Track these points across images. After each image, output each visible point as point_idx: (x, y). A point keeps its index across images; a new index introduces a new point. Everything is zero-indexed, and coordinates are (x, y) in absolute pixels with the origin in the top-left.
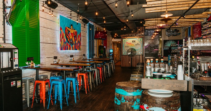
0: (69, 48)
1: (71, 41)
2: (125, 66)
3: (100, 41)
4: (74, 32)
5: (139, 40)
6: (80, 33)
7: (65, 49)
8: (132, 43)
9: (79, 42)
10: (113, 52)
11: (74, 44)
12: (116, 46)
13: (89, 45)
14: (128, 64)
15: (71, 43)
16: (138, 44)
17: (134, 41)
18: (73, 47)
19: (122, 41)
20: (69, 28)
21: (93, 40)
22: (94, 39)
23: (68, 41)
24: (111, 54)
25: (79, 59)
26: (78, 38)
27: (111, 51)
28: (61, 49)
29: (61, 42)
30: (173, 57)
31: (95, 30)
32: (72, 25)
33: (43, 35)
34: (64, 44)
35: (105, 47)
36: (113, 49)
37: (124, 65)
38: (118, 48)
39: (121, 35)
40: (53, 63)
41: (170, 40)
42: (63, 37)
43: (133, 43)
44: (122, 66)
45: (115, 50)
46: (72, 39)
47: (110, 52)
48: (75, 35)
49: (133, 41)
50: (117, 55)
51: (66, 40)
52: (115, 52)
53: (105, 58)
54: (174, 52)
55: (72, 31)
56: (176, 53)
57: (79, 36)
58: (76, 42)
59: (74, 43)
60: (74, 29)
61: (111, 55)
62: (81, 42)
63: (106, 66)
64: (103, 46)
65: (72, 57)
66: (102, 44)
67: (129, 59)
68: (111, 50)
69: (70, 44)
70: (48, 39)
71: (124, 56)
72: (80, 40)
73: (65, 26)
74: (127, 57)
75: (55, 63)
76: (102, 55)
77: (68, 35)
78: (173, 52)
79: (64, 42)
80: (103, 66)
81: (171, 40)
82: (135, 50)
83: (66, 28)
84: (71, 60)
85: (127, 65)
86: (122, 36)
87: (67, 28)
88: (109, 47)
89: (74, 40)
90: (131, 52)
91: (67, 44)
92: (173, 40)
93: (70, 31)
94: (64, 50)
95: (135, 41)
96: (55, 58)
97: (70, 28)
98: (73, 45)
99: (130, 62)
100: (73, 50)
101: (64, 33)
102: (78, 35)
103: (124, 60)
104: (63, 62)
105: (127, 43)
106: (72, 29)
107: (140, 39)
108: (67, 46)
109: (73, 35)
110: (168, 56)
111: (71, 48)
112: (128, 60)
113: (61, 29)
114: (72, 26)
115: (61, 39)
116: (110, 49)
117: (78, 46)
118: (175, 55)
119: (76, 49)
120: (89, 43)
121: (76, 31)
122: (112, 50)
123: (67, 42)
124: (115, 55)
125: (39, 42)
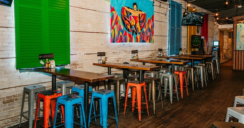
0: (129, 39)
1: (134, 29)
2: (240, 69)
3: (194, 29)
4: (141, 15)
6: (151, 16)
7: (121, 41)
9: (151, 31)
10: (219, 46)
11: (139, 33)
12: (226, 37)
13: (171, 35)
15: (133, 31)
18: (137, 38)
19: (235, 28)
20: (128, 8)
21: (179, 26)
22: (182, 25)
23: (127, 29)
24: (215, 48)
25: (151, 55)
26: (148, 23)
27: (216, 44)
28: (113, 41)
29: (113, 30)
31: (183, 11)
32: (135, 4)
33: (78, 19)
34: (119, 34)
35: (203, 37)
36: (219, 41)
37: (238, 68)
38: (230, 39)
39: (233, 18)
40: (97, 62)
42: (116, 23)
44: (234, 68)
45: (224, 41)
46: (135, 26)
47: (213, 46)
48: (142, 19)
50: (227, 50)
51: (122, 27)
52: (224, 46)
53: (202, 55)
55: (135, 13)
57: (149, 21)
58: (144, 30)
59: (140, 31)
60: (140, 11)
61: (215, 50)
62: (155, 31)
63: (195, 69)
64: (200, 36)
65: (135, 53)
66: (198, 32)
68: (215, 42)
69: (131, 33)
70: (89, 25)
72: (153, 27)
73: (121, 5)
75: (100, 62)
76: (197, 50)
77: (128, 19)
79: (120, 30)
80: (190, 69)
83: (123, 9)
84: (133, 58)
86: (235, 19)
87: (127, 9)
88: (212, 37)
89: (140, 27)
91: (126, 32)
93: (130, 13)
94: (119, 42)
96: (101, 54)
97: (131, 9)
98: (136, 34)
100: (137, 42)
101: (118, 16)
102: (148, 18)
103: (238, 58)
104: (118, 61)
106: (135, 10)
108: (124, 36)
109: (138, 19)
111: (134, 39)
113: (112, 10)
114: (135, 6)
115: (113, 25)
116: (213, 41)
117: (147, 37)
119: (144, 41)
120: (171, 32)
121: (143, 13)
122: (218, 43)
123: (125, 29)
124: (224, 51)
125: (69, 31)
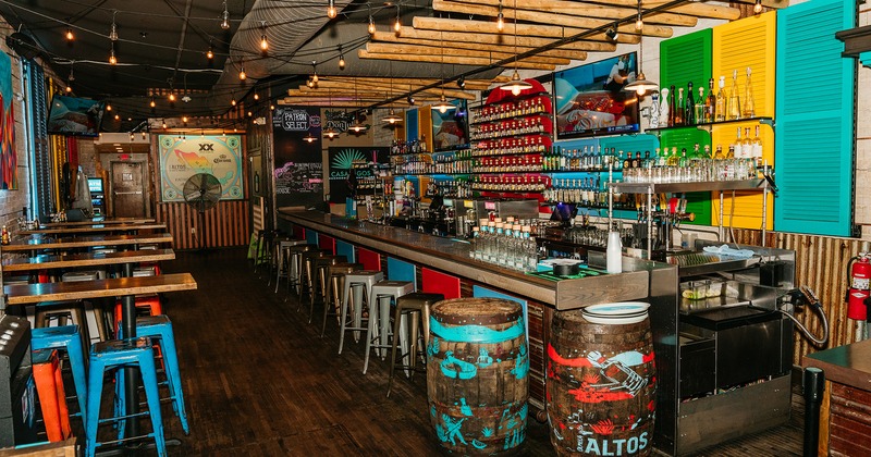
5: (229, 142)
8: (200, 154)
10: (103, 192)
14: (187, 236)
16: (223, 159)
17: (206, 147)
27: (95, 185)
30: (360, 205)
36: (101, 178)
39: (151, 121)
41: (348, 148)
43: (204, 154)
49: (202, 147)
54: (364, 189)
56: (370, 192)
67: (189, 217)
71: (168, 208)
74: (180, 211)
78: (362, 187)
81: (352, 148)
82: (215, 181)
85: (182, 240)
90: (203, 192)
92: (356, 149)
95: (210, 147)
99: (194, 230)
103: (168, 221)
105: (177, 152)
107: (233, 137)
110: (344, 202)
112: (186, 222)
118: (368, 198)
122: (99, 183)
